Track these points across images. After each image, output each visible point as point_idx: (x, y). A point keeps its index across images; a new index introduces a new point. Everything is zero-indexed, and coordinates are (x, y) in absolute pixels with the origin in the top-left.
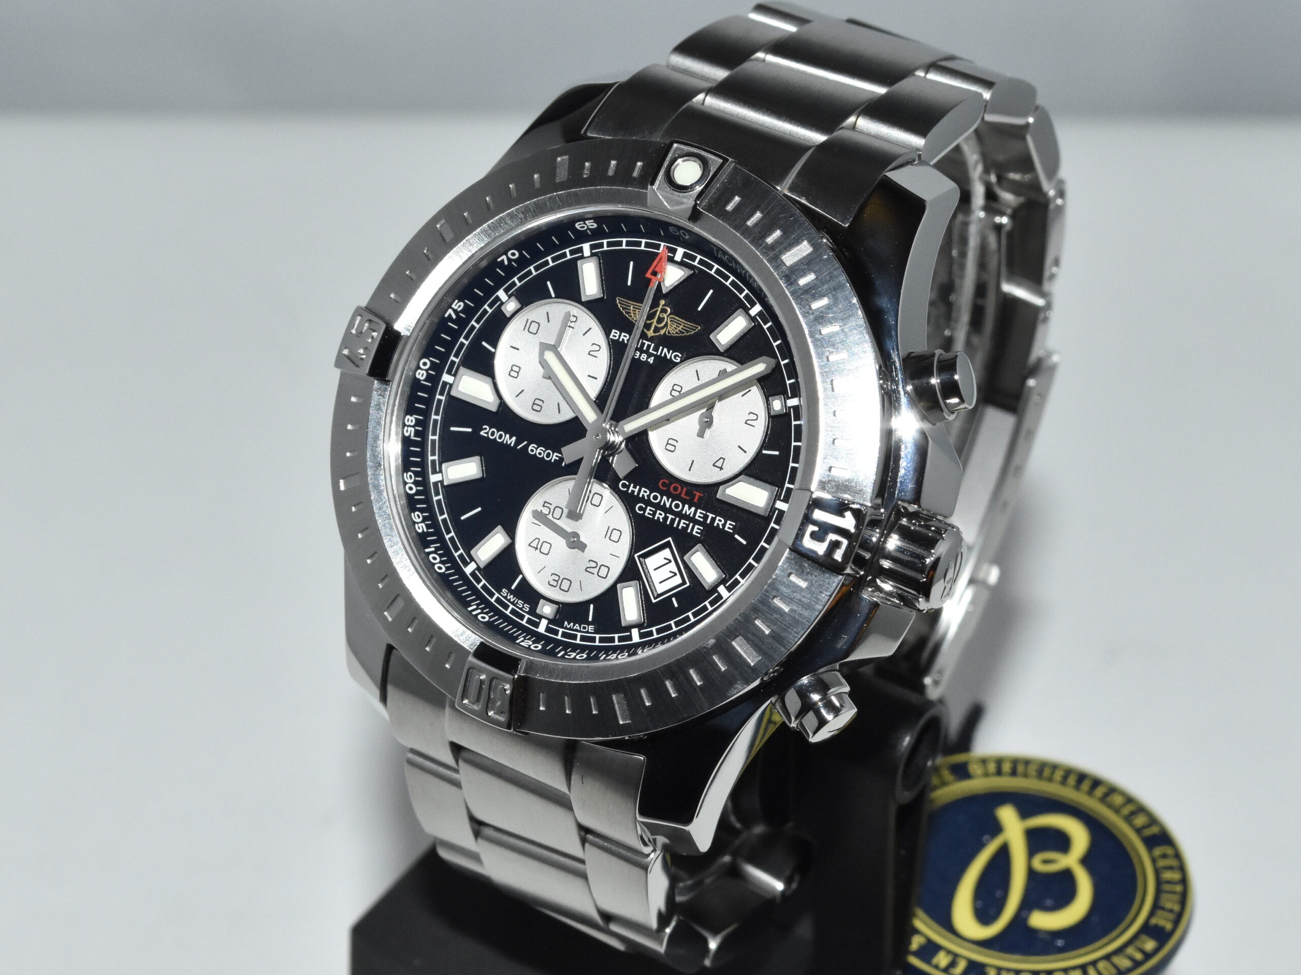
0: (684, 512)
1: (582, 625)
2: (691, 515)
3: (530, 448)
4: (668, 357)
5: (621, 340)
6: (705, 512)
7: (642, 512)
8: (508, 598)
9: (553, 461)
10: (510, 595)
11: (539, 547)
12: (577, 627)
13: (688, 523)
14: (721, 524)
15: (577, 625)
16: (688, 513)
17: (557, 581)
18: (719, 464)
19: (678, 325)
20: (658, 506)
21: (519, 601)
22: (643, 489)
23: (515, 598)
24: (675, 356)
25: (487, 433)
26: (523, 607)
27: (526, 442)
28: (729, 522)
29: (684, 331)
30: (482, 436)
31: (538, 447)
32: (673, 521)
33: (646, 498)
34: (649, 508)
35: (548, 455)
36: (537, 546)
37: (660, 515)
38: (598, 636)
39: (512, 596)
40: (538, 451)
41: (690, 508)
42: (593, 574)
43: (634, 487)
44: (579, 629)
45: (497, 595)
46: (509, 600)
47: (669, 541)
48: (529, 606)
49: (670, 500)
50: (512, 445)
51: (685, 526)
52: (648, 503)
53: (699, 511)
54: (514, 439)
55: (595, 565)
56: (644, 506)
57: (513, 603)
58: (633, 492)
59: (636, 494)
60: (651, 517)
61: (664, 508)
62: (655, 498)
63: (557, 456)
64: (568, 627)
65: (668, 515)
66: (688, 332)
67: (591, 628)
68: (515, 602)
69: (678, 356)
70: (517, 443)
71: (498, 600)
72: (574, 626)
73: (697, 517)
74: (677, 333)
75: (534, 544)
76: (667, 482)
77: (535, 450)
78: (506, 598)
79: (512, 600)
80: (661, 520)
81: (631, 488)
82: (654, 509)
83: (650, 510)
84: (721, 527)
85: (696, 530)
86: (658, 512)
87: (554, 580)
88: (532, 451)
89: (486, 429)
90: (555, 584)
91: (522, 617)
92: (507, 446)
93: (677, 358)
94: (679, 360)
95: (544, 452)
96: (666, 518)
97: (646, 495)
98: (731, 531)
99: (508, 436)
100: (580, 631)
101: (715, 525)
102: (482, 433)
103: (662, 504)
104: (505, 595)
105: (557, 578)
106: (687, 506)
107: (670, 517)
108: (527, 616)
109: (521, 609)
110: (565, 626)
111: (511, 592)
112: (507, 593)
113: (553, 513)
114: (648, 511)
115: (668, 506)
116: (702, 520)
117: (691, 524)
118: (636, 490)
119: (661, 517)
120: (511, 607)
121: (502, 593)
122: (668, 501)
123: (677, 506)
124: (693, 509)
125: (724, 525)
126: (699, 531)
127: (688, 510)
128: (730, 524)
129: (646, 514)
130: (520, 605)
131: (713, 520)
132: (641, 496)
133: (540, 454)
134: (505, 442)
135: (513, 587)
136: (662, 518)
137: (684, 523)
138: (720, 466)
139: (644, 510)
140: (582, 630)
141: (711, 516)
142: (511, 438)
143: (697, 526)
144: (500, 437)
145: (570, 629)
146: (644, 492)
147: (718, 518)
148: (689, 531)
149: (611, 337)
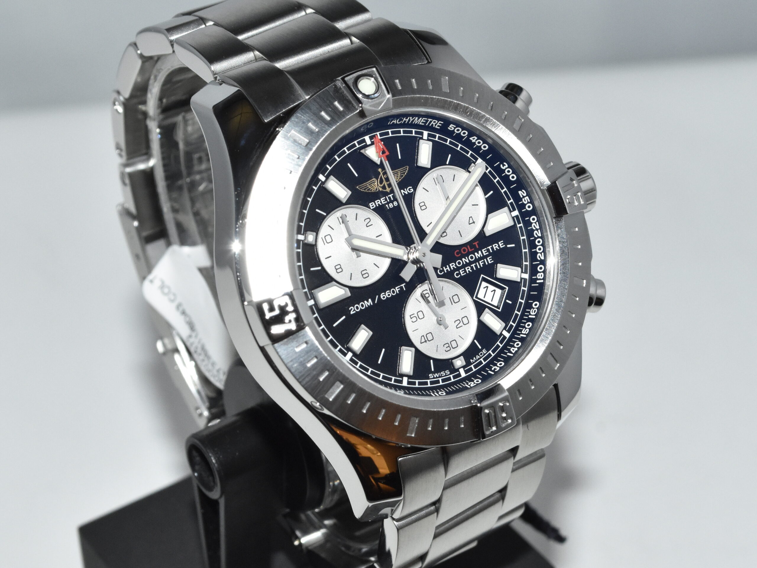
0: (477, 258)
1: (479, 354)
2: (482, 256)
3: (382, 297)
4: (407, 193)
5: (377, 205)
6: (486, 249)
7: (459, 276)
8: (435, 377)
9: (398, 292)
10: (435, 375)
11: (426, 339)
12: (478, 357)
13: (483, 260)
14: (497, 247)
15: (477, 356)
16: (479, 256)
17: (449, 346)
18: (471, 221)
19: (397, 174)
20: (464, 266)
21: (441, 373)
22: (451, 265)
23: (438, 374)
24: (409, 190)
25: (354, 310)
26: (446, 374)
27: (377, 296)
28: (500, 243)
29: (403, 174)
30: (352, 314)
31: (385, 293)
32: (476, 266)
33: (455, 267)
34: (461, 271)
35: (393, 292)
36: (425, 340)
37: (468, 269)
38: (490, 352)
39: (436, 374)
40: (387, 294)
41: (478, 253)
42: (462, 326)
43: (446, 267)
44: (480, 357)
45: (429, 381)
46: (437, 377)
47: (483, 277)
48: (448, 371)
49: (466, 258)
50: (372, 304)
51: (483, 263)
52: (458, 269)
53: (483, 250)
54: (370, 300)
55: (459, 321)
56: (458, 272)
57: (439, 377)
58: (447, 270)
59: (449, 270)
60: (465, 274)
61: (467, 264)
62: (459, 263)
63: (398, 288)
64: (474, 361)
65: (471, 266)
66: (404, 173)
67: (484, 351)
68: (440, 375)
69: (410, 188)
70: (373, 301)
71: (432, 383)
72: (476, 358)
73: (485, 254)
74: (400, 178)
75: (423, 340)
76: (458, 251)
77: (384, 296)
78: (434, 378)
79: (438, 376)
80: (471, 271)
81: (445, 269)
82: (463, 269)
83: (462, 271)
84: (498, 248)
85: (490, 260)
86: (466, 268)
87: (447, 347)
88: (384, 297)
89: (352, 309)
90: (449, 349)
91: (449, 379)
92: (370, 307)
93: (411, 190)
94: (412, 190)
95: (390, 292)
96: (472, 268)
97: (454, 266)
98: (504, 246)
99: (366, 302)
100: (481, 358)
101: (495, 250)
102: (352, 313)
103: (465, 263)
104: (433, 377)
105: (447, 345)
106: (476, 254)
107: (473, 265)
108: (451, 376)
109: (446, 376)
110: (472, 362)
111: (434, 373)
112: (433, 375)
113: (418, 317)
114: (461, 273)
115: (468, 262)
116: (488, 253)
117: (485, 260)
118: (448, 268)
119: (469, 270)
120: (440, 379)
121: (430, 378)
122: (466, 259)
123: (472, 258)
124: (480, 252)
125: (499, 246)
126: (491, 259)
127: (478, 255)
128: (501, 243)
129: (462, 275)
130: (444, 374)
131: (492, 248)
132: (452, 269)
133: (389, 295)
134: (367, 306)
135: (433, 370)
136: (471, 269)
137: (482, 262)
138: (472, 222)
139: (460, 273)
140: (481, 356)
141: (490, 247)
142: (368, 301)
143: (488, 258)
144: (362, 306)
145: (476, 361)
146: (453, 266)
147: (494, 245)
148: (487, 264)
149: (372, 208)
